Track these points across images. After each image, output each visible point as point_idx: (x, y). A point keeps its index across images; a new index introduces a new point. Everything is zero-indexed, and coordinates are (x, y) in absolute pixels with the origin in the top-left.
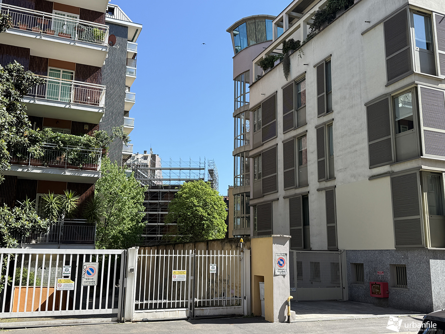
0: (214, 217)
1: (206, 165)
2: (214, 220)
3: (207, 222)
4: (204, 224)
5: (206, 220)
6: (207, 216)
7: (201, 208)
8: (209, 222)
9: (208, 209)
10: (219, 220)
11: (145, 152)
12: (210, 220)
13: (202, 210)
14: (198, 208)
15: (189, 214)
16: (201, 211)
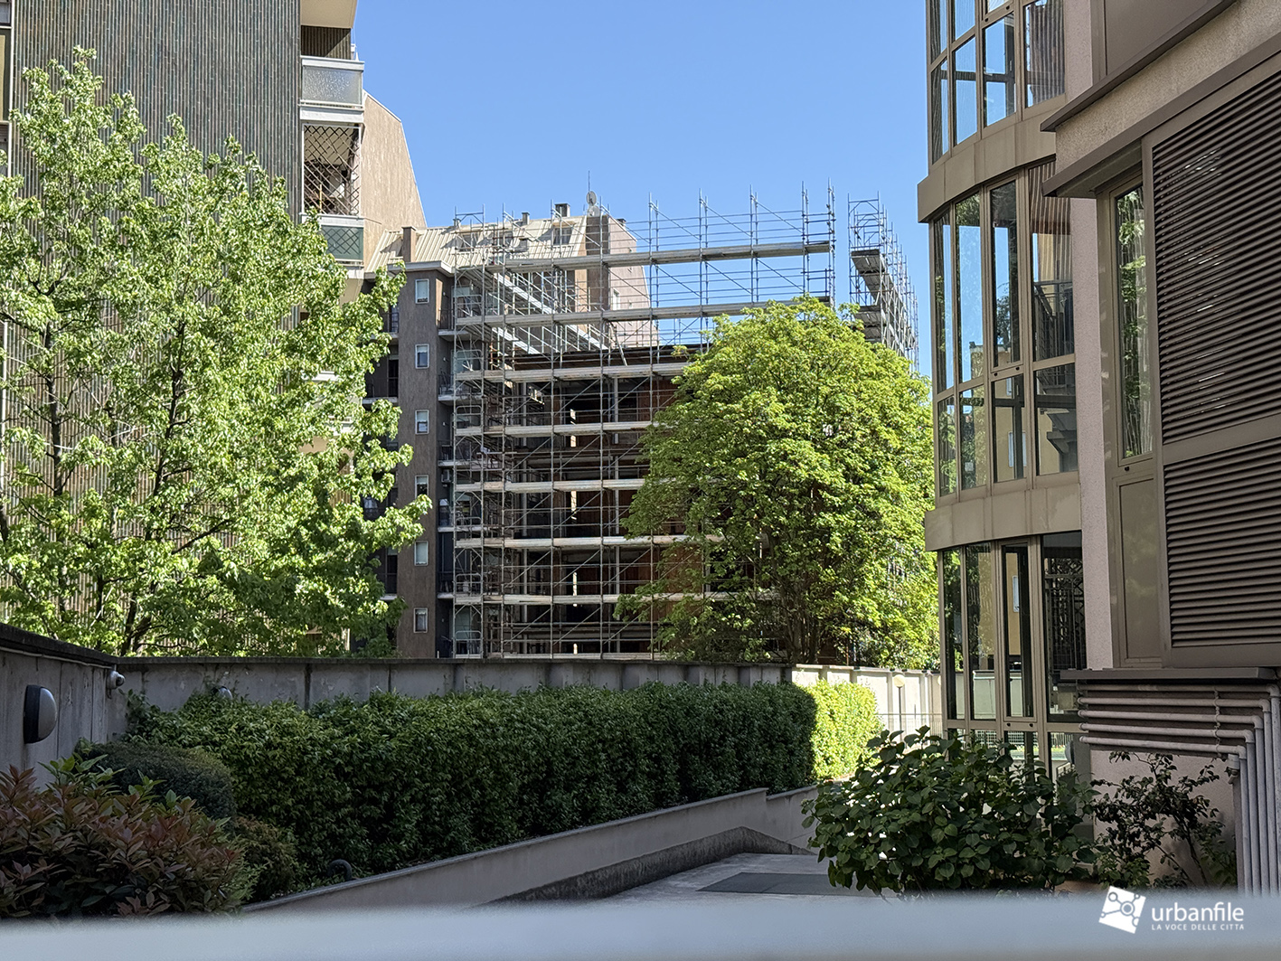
0: (881, 489)
1: (836, 226)
2: (882, 505)
3: (842, 518)
4: (828, 530)
5: (840, 510)
6: (841, 483)
7: (808, 444)
8: (856, 519)
9: (846, 452)
10: (910, 505)
11: (562, 208)
12: (862, 507)
13: (814, 457)
14: (788, 444)
15: (743, 476)
16: (811, 463)
